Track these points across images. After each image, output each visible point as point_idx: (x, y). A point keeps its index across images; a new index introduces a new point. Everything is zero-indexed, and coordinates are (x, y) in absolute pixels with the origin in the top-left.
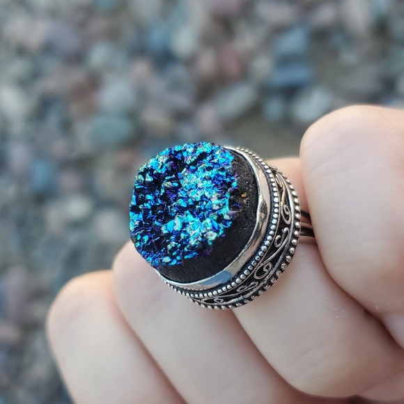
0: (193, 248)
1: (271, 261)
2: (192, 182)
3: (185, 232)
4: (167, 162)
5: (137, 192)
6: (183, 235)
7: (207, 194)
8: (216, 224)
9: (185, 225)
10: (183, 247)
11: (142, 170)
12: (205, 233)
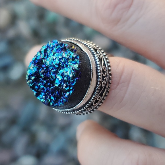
0: (73, 78)
1: (104, 65)
2: (51, 60)
3: (65, 76)
4: (34, 66)
5: (33, 88)
6: (65, 78)
7: (60, 57)
8: (74, 62)
9: (62, 75)
10: (69, 82)
11: (27, 78)
12: (73, 67)
